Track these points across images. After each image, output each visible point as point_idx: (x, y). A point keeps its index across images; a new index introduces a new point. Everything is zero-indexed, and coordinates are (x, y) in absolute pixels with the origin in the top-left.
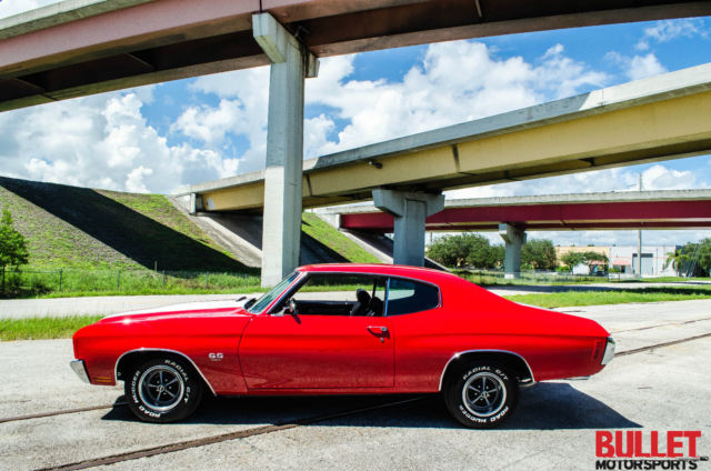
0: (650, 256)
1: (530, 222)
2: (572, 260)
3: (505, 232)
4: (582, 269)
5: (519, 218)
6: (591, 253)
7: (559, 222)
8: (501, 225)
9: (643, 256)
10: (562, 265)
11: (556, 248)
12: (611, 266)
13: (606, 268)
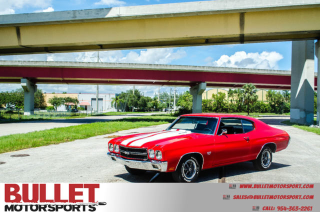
0: (102, 99)
1: (39, 78)
2: (56, 102)
3: (25, 84)
4: (62, 108)
5: (34, 75)
6: (68, 98)
7: (61, 79)
8: (22, 80)
9: (99, 99)
10: (49, 105)
11: (44, 95)
12: (79, 106)
13: (76, 107)
